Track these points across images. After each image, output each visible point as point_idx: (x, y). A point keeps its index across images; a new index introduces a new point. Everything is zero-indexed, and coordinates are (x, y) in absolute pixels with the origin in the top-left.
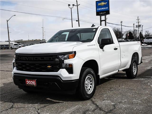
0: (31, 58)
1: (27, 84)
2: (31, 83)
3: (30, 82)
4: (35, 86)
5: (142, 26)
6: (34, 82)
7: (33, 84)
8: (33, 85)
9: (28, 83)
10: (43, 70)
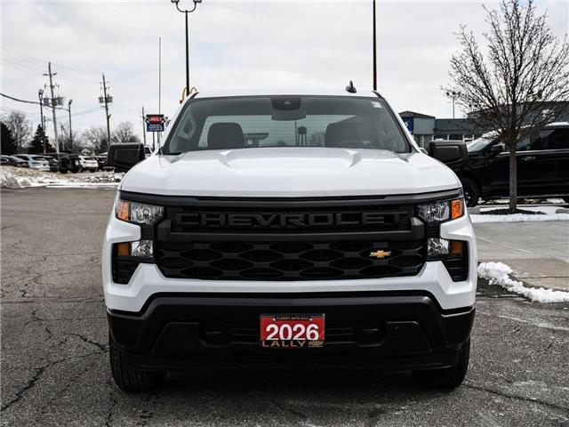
0: (287, 218)
1: (269, 338)
2: (294, 334)
3: (286, 330)
4: (317, 345)
5: (70, 103)
6: (313, 328)
7: (304, 335)
8: (308, 341)
9: (278, 335)
10: (347, 272)
